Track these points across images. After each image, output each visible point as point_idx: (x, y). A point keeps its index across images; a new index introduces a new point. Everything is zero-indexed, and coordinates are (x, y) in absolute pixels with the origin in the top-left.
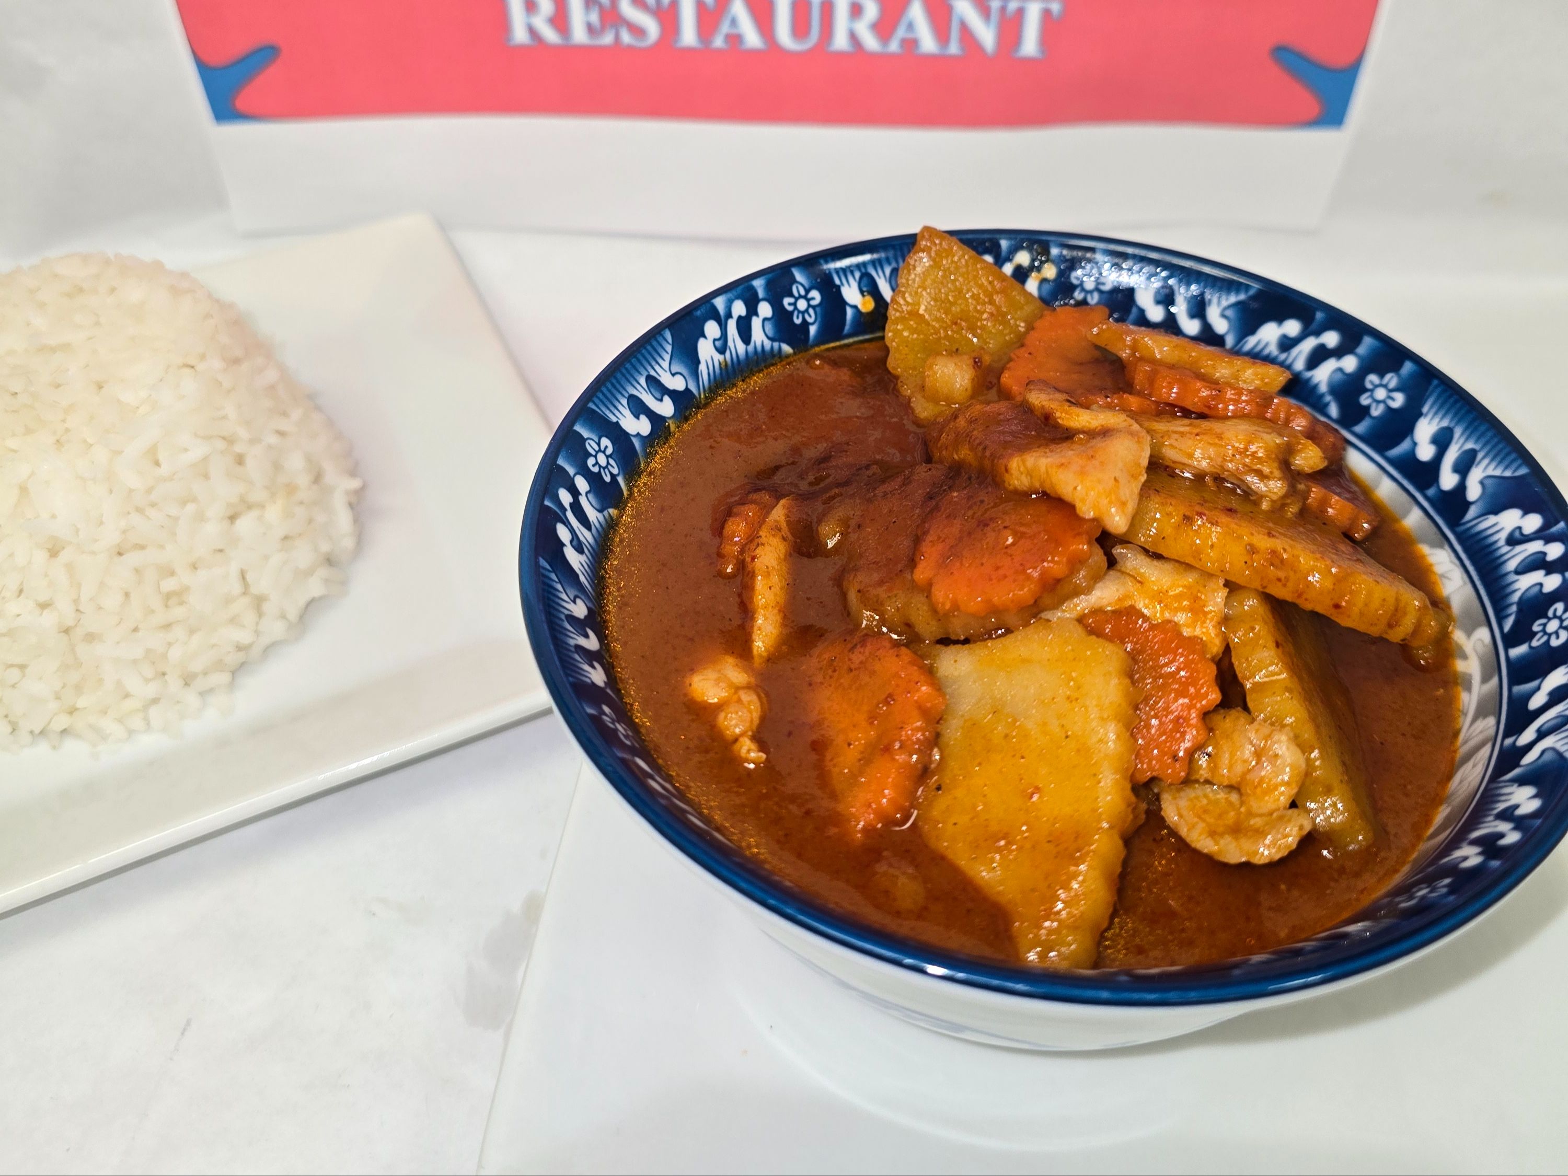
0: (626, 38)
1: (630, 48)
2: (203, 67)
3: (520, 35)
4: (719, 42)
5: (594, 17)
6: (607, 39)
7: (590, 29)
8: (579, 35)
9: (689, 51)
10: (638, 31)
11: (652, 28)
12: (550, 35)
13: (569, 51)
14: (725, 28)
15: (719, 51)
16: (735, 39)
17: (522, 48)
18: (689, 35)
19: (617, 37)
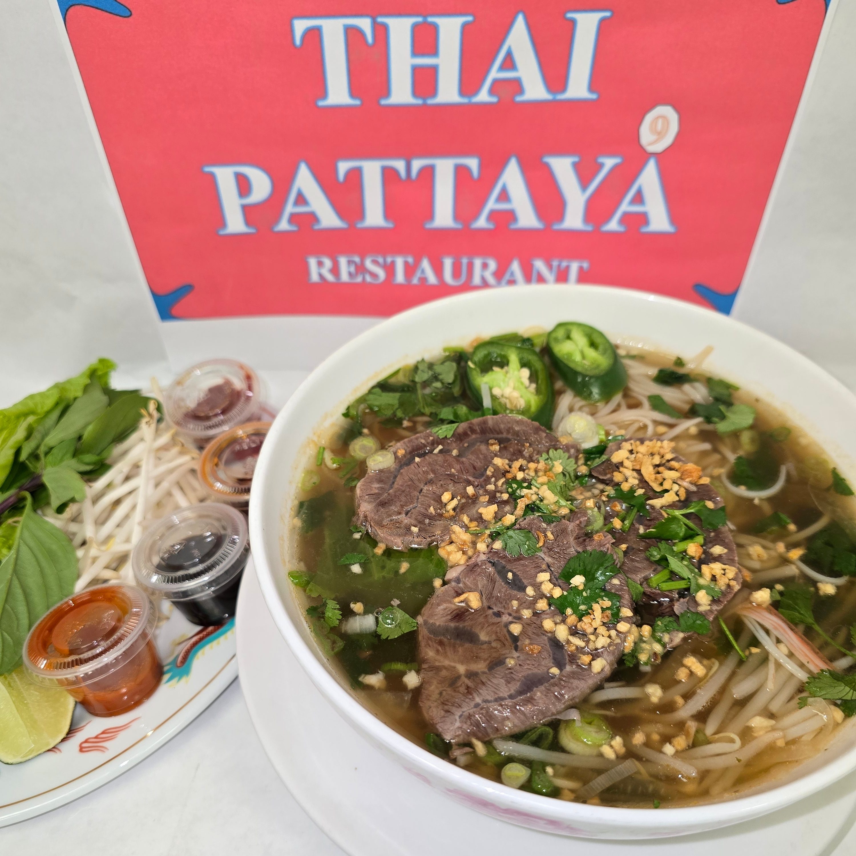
0: (368, 279)
1: (370, 284)
2: (156, 296)
3: (315, 277)
4: (415, 281)
5: (352, 269)
6: (359, 279)
7: (350, 274)
8: (345, 277)
9: (400, 286)
10: (374, 275)
11: (382, 274)
12: (330, 278)
13: (339, 286)
14: (418, 274)
15: (415, 286)
16: (423, 280)
17: (316, 284)
18: (400, 277)
19: (364, 278)
